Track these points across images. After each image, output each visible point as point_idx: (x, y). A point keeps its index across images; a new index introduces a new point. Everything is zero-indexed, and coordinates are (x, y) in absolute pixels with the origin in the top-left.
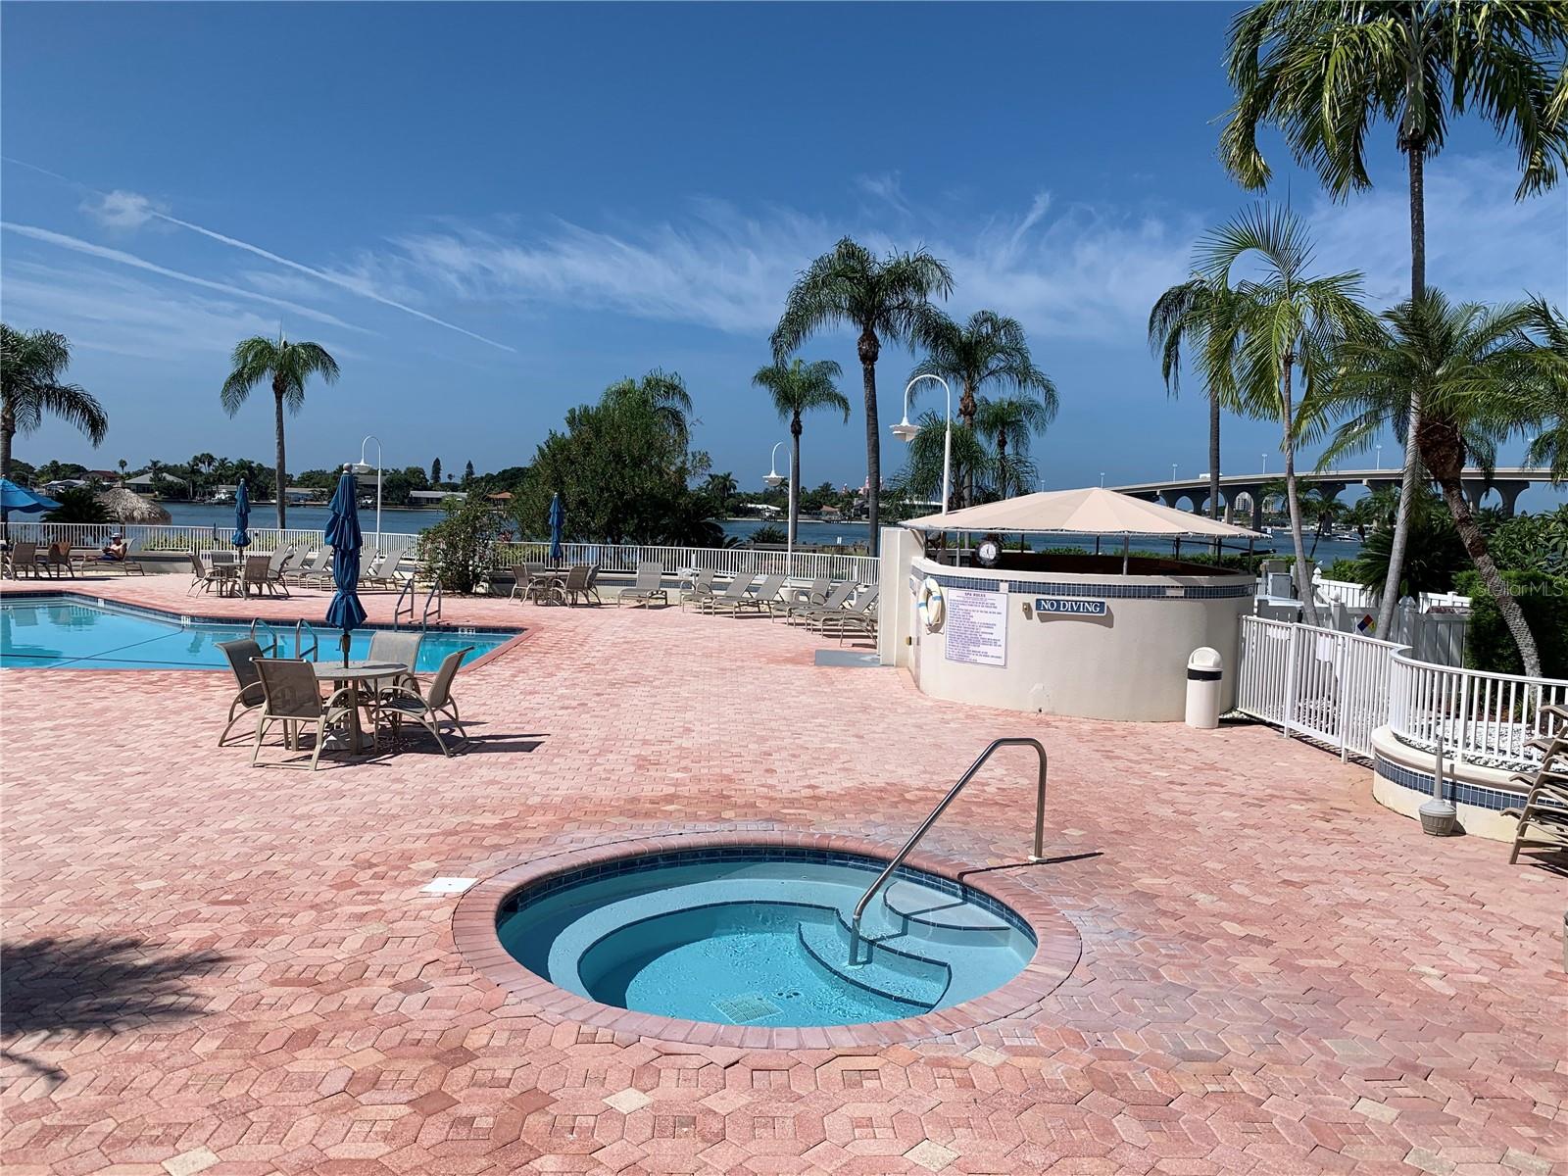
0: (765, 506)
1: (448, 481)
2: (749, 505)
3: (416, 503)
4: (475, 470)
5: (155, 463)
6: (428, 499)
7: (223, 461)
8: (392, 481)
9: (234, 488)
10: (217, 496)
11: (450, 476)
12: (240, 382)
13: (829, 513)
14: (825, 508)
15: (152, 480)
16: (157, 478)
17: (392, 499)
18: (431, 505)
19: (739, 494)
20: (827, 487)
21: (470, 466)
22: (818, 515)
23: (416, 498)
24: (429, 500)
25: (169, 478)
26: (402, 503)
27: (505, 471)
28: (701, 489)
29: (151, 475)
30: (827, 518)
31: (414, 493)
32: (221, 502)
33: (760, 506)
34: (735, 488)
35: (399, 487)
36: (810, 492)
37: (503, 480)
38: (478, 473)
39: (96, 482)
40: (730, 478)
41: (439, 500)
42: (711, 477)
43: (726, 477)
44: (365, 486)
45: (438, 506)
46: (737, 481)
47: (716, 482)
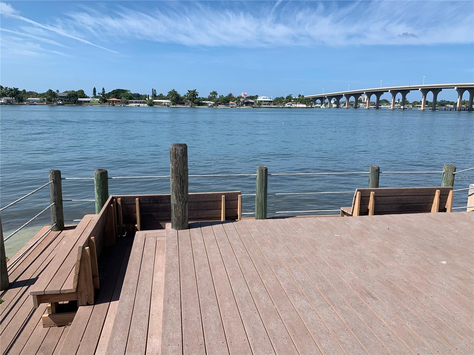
0: (209, 102)
2: (203, 102)
4: (105, 91)
6: (84, 101)
8: (70, 95)
13: (232, 104)
14: (231, 102)
17: (71, 101)
18: (86, 104)
19: (200, 98)
20: (230, 95)
21: (103, 89)
22: (228, 105)
24: (86, 102)
26: (75, 103)
27: (114, 91)
28: (185, 96)
30: (231, 106)
31: (79, 99)
33: (207, 102)
34: (198, 95)
35: (74, 97)
36: (225, 97)
37: (113, 94)
40: (196, 91)
41: (89, 101)
42: (189, 91)
43: (194, 91)
44: (60, 97)
45: (88, 104)
46: (198, 93)
47: (191, 93)
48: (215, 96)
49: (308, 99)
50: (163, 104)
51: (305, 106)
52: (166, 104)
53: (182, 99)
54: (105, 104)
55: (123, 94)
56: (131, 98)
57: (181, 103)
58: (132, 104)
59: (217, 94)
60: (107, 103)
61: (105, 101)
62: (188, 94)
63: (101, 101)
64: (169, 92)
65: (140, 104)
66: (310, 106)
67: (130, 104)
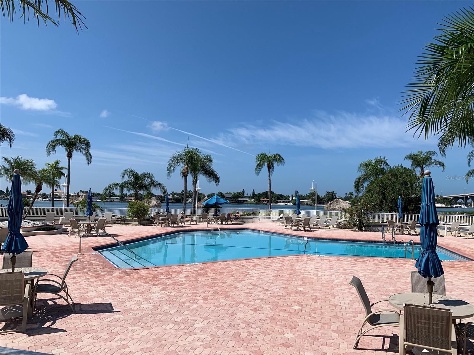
1: (247, 195)
3: (240, 202)
4: (255, 192)
5: (173, 192)
6: (243, 201)
7: (190, 191)
8: (233, 196)
9: (192, 198)
10: (189, 201)
11: (247, 194)
12: (260, 166)
15: (172, 197)
16: (173, 197)
17: (234, 201)
18: (244, 203)
23: (240, 201)
24: (244, 201)
25: (176, 196)
26: (237, 202)
27: (264, 192)
28: (324, 196)
29: (172, 195)
31: (240, 199)
32: (190, 203)
34: (336, 196)
35: (236, 197)
37: (263, 195)
38: (256, 193)
39: (158, 198)
40: (334, 193)
41: (247, 201)
42: (327, 192)
43: (333, 192)
44: (227, 197)
45: (246, 203)
46: (336, 194)
47: (329, 194)
48: (351, 196)
49: (447, 199)
50: (305, 203)
51: (444, 206)
52: (308, 203)
53: (322, 199)
54: (259, 203)
55: (272, 195)
56: (279, 198)
57: (321, 202)
58: (280, 203)
59: (353, 195)
60: (261, 202)
61: (259, 201)
62: (327, 195)
63: (256, 200)
64: (310, 193)
65: (288, 203)
66: (449, 206)
67: (278, 203)
